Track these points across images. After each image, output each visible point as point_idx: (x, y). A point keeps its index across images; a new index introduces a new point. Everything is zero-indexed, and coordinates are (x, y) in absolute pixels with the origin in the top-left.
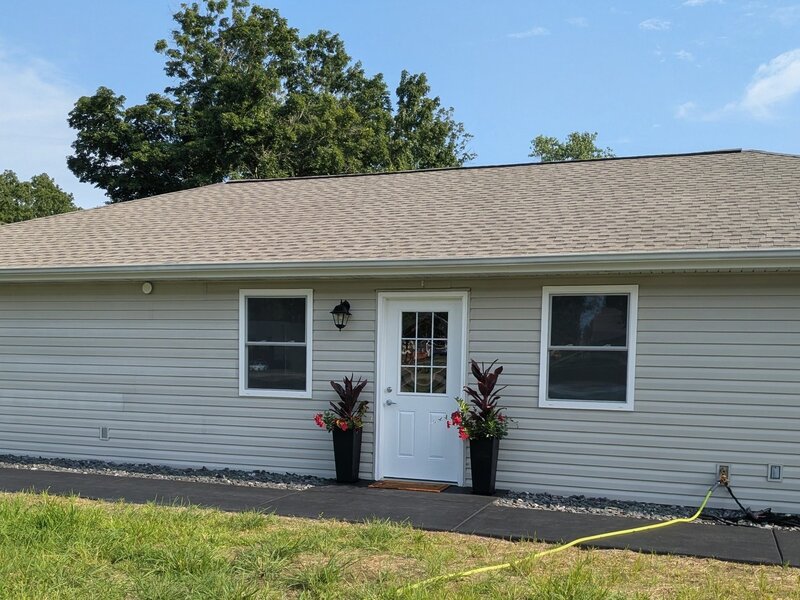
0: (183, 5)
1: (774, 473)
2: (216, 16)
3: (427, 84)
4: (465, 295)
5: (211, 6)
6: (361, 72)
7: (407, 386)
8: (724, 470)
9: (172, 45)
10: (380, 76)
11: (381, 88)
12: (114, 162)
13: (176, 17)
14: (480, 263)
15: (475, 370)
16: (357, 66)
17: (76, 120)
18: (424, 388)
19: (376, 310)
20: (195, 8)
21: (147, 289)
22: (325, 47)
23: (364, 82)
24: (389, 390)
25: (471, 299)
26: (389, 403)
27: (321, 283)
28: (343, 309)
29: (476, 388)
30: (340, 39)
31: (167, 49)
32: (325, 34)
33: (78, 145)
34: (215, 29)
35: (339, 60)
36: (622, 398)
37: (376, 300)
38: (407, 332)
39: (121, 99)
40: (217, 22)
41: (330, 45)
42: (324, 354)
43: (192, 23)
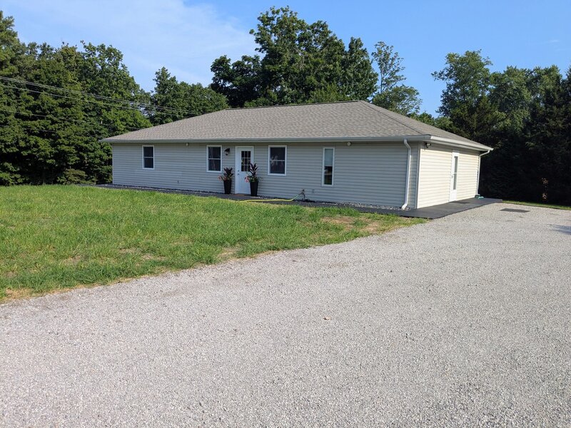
0: (262, 13)
1: (313, 191)
2: (275, 17)
5: (273, 13)
7: (242, 170)
8: (304, 191)
9: (257, 31)
12: (228, 85)
13: (259, 18)
16: (334, 35)
17: (214, 68)
18: (245, 170)
19: (235, 151)
20: (267, 14)
21: (187, 144)
22: (321, 28)
24: (238, 171)
25: (255, 148)
26: (238, 174)
27: (224, 144)
28: (228, 150)
30: (327, 24)
31: (254, 33)
32: (320, 22)
33: (214, 79)
34: (275, 22)
35: (327, 33)
36: (284, 173)
37: (235, 148)
38: (243, 156)
39: (229, 60)
40: (276, 19)
42: (225, 162)
43: (265, 20)
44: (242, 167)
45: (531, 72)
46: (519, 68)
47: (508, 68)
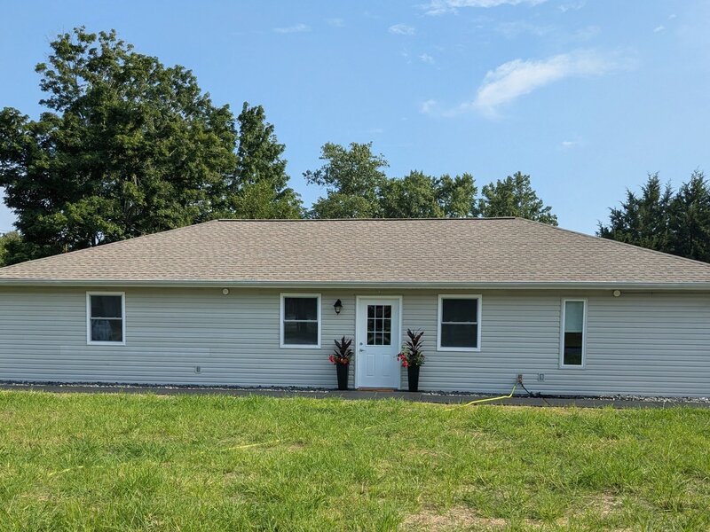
0: (59, 36)
1: (541, 378)
2: (86, 47)
3: (264, 114)
4: (401, 298)
5: (81, 37)
6: (209, 101)
7: (370, 343)
8: (520, 377)
9: (51, 67)
10: (227, 106)
11: (229, 116)
13: (52, 45)
14: (412, 284)
15: (410, 334)
16: (206, 95)
18: (379, 342)
19: (355, 305)
20: (68, 37)
21: (225, 292)
22: (180, 78)
23: (213, 109)
24: (361, 344)
25: (404, 299)
26: (361, 351)
27: (327, 291)
28: (338, 304)
29: (411, 342)
30: (193, 75)
31: (46, 71)
32: (181, 68)
34: (85, 56)
35: (192, 90)
36: (475, 346)
37: (355, 300)
38: (371, 315)
39: (24, 117)
40: (87, 51)
41: (184, 78)
42: (328, 327)
43: (63, 49)
44: (370, 335)
45: (438, 182)
46: (426, 174)
47: (412, 173)
